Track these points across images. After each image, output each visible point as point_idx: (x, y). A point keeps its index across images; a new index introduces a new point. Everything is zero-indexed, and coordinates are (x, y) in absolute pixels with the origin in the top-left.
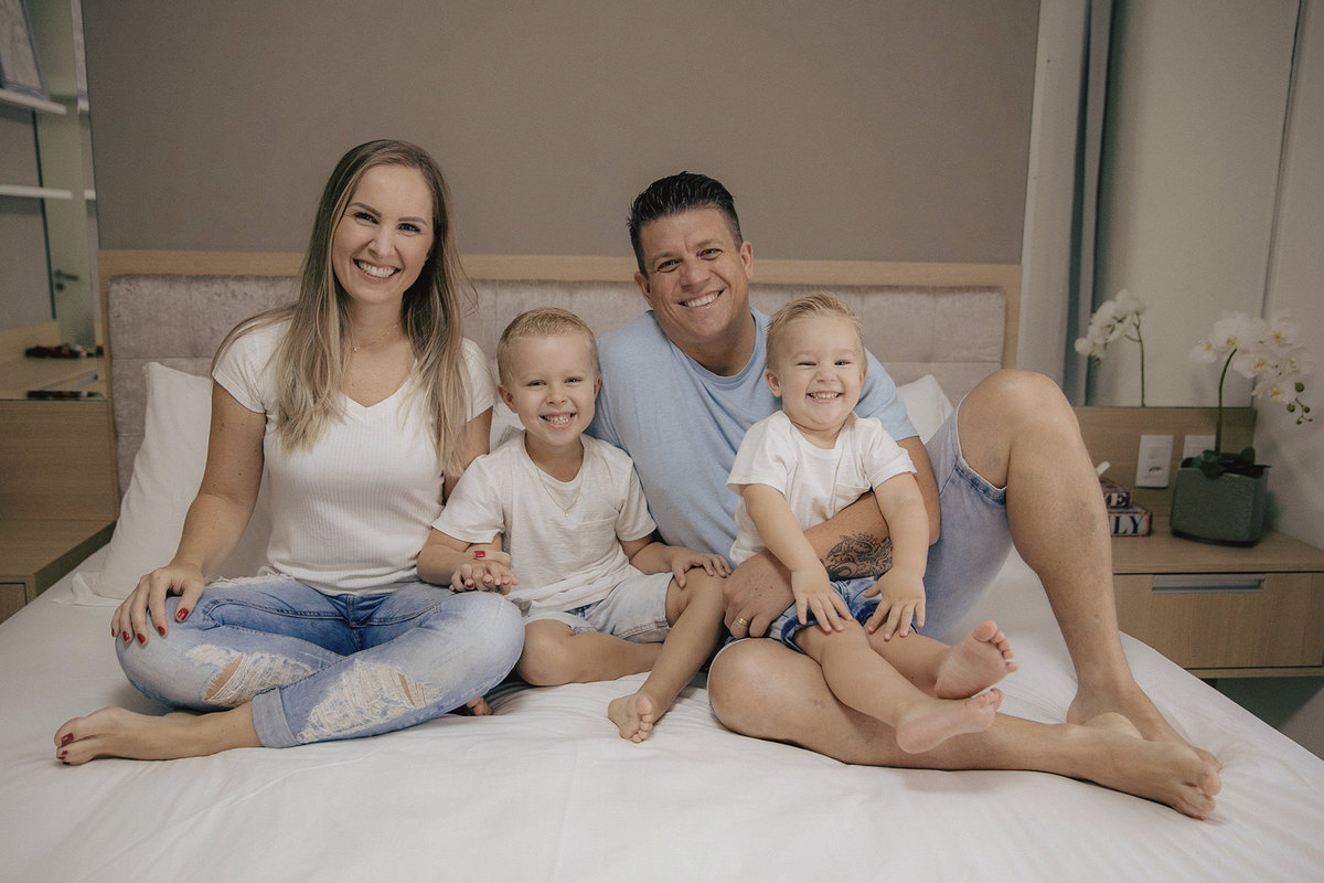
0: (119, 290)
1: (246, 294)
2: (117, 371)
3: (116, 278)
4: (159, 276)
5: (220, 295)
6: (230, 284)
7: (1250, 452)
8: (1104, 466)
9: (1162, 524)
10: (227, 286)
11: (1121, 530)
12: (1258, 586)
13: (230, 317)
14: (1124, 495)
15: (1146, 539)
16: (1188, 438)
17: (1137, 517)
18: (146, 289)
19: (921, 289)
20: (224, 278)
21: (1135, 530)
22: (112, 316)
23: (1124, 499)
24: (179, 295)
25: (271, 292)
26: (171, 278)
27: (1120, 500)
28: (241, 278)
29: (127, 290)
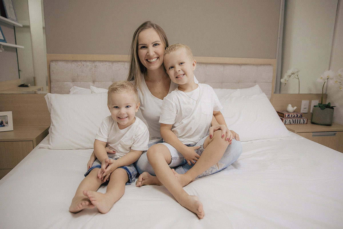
0: (53, 64)
1: (87, 65)
2: (52, 86)
3: (52, 61)
4: (63, 60)
5: (80, 65)
6: (82, 62)
7: (329, 103)
8: (295, 108)
9: (309, 121)
10: (81, 63)
11: (301, 123)
12: (335, 134)
13: (82, 71)
14: (301, 114)
15: (306, 125)
16: (312, 101)
17: (304, 120)
18: (60, 63)
19: (254, 65)
20: (81, 61)
21: (304, 123)
22: (51, 71)
23: (301, 115)
24: (69, 66)
25: (93, 64)
26: (66, 61)
27: (300, 115)
28: (86, 61)
29: (55, 64)
